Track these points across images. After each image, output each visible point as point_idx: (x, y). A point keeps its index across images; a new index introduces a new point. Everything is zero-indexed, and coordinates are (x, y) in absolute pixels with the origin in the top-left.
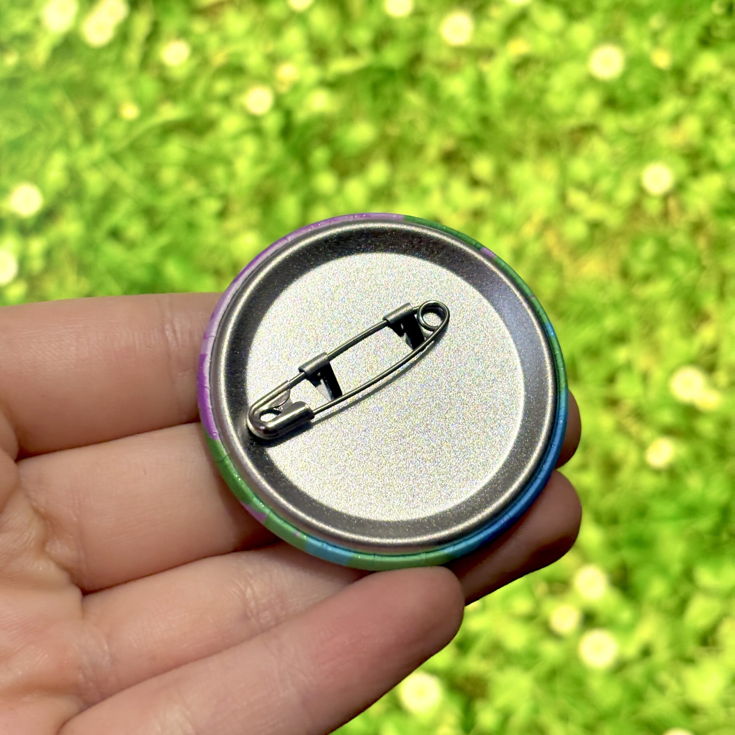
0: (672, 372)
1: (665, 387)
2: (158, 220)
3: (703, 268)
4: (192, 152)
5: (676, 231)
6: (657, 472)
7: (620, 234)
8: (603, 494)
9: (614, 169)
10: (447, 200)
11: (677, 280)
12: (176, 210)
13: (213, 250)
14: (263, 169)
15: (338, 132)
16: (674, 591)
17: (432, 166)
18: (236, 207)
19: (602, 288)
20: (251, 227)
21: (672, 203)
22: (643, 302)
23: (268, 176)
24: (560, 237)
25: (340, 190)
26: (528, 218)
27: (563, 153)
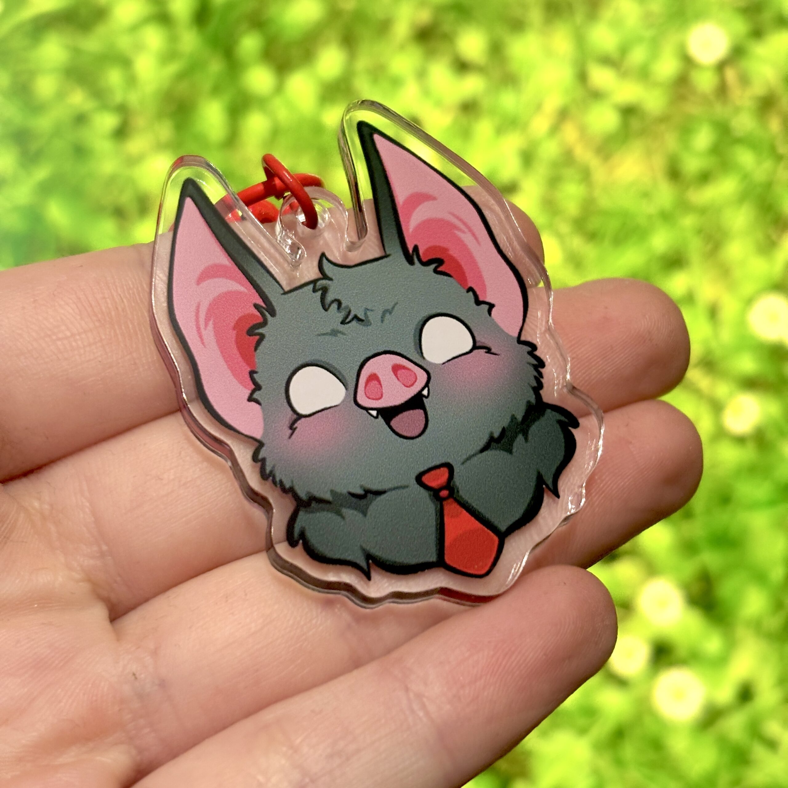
1: (741, 323)
2: (34, 147)
3: (779, 158)
5: (737, 110)
7: (664, 119)
9: (648, 34)
10: (426, 92)
11: (746, 177)
12: (57, 132)
13: (111, 180)
14: (173, 68)
15: (273, 11)
16: (778, 605)
17: (402, 47)
18: (140, 122)
19: (646, 195)
20: (161, 147)
21: (730, 74)
22: (703, 211)
23: (181, 76)
24: (583, 130)
25: (279, 88)
26: (539, 107)
27: (579, 18)
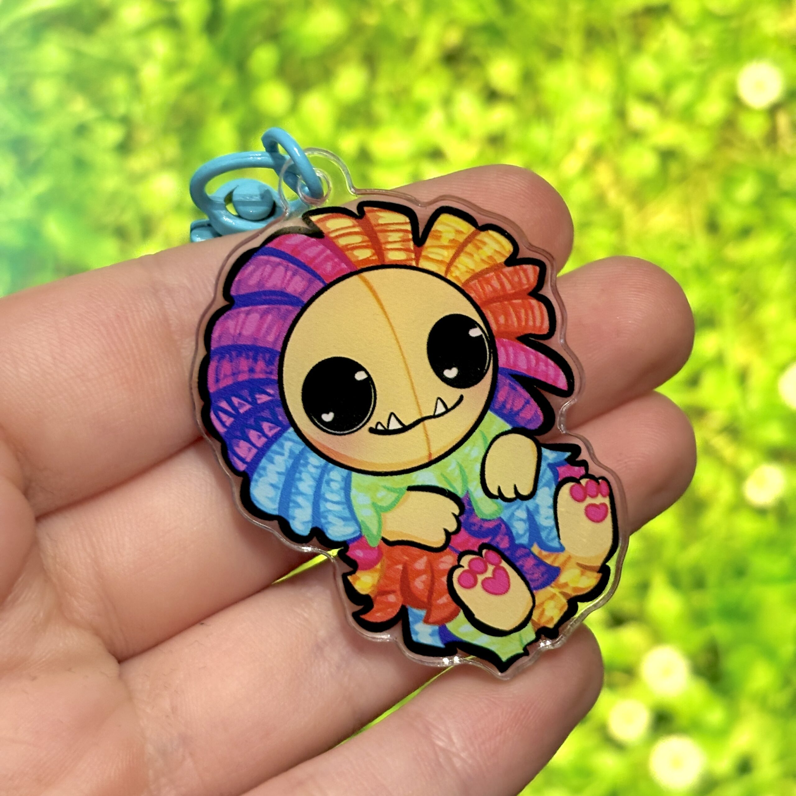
0: (783, 368)
1: (772, 390)
2: (33, 156)
4: (78, 54)
5: (788, 160)
6: (761, 512)
7: (705, 165)
8: (684, 545)
9: (697, 70)
10: (451, 121)
11: (790, 234)
12: (57, 142)
13: (114, 197)
14: (182, 78)
15: (289, 22)
16: (786, 682)
17: (427, 70)
18: (144, 136)
19: (681, 248)
20: (167, 166)
21: (782, 120)
22: (741, 268)
23: (189, 89)
24: (618, 172)
25: (294, 108)
26: (571, 145)
27: (623, 48)
